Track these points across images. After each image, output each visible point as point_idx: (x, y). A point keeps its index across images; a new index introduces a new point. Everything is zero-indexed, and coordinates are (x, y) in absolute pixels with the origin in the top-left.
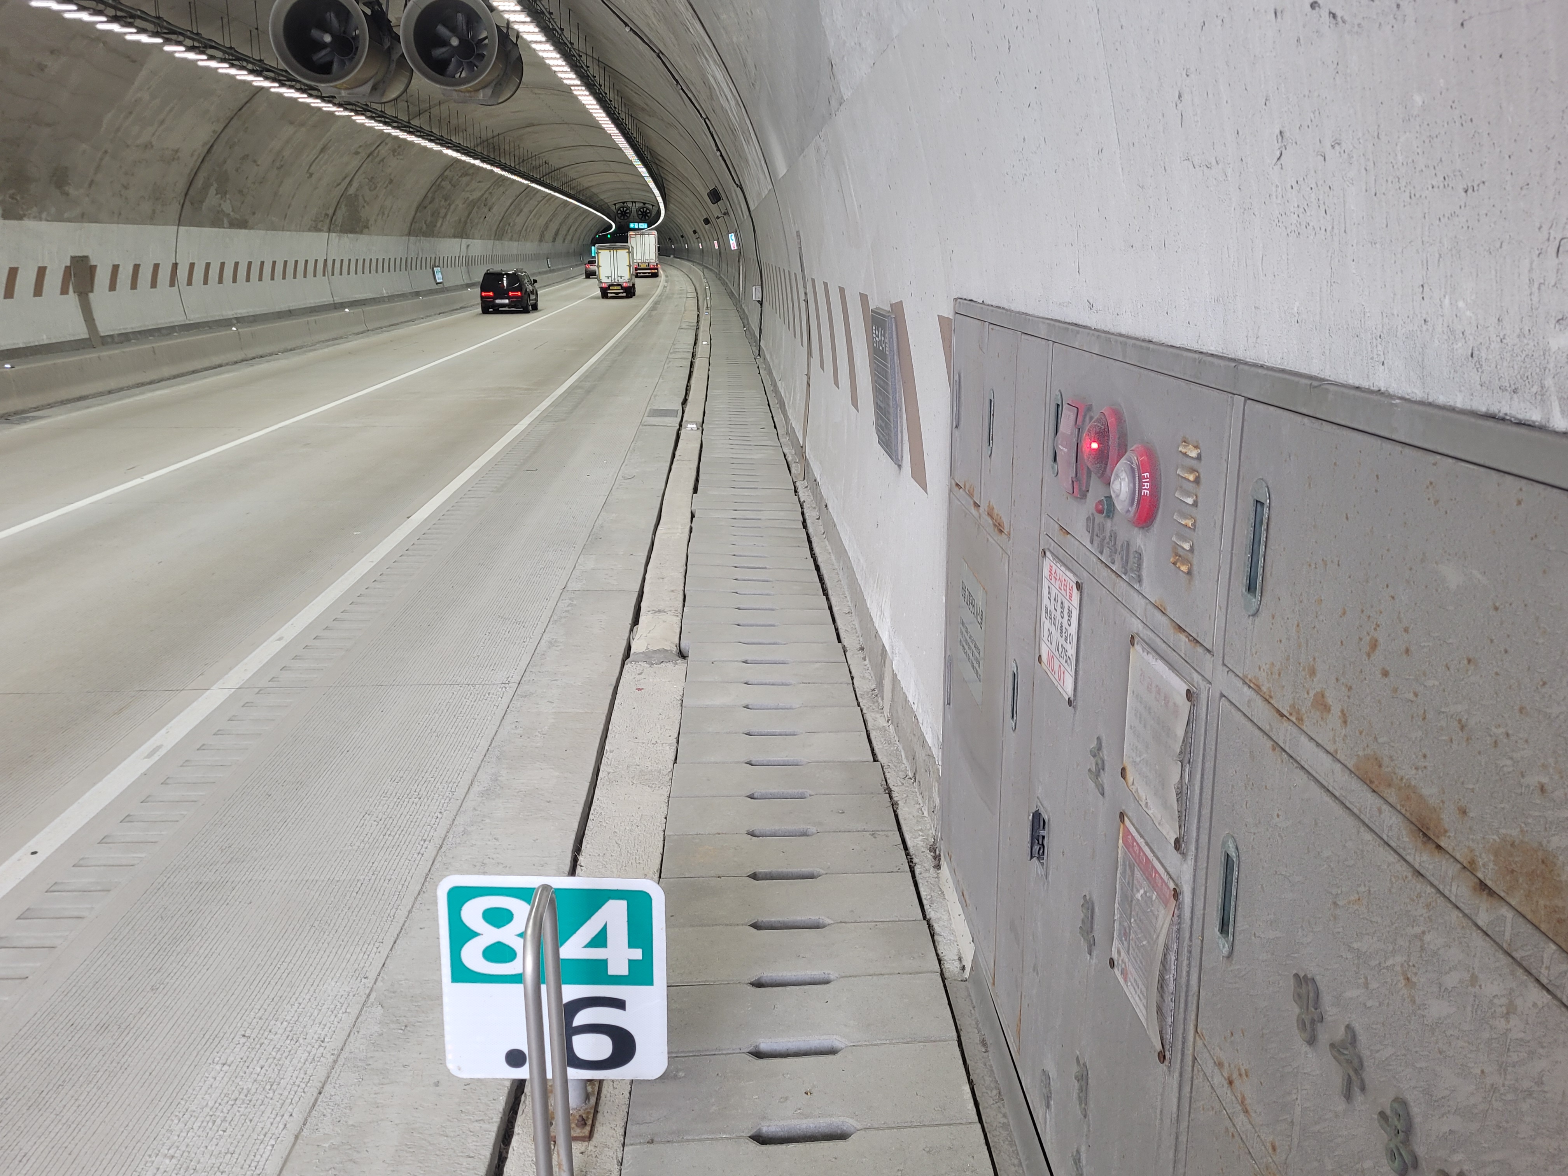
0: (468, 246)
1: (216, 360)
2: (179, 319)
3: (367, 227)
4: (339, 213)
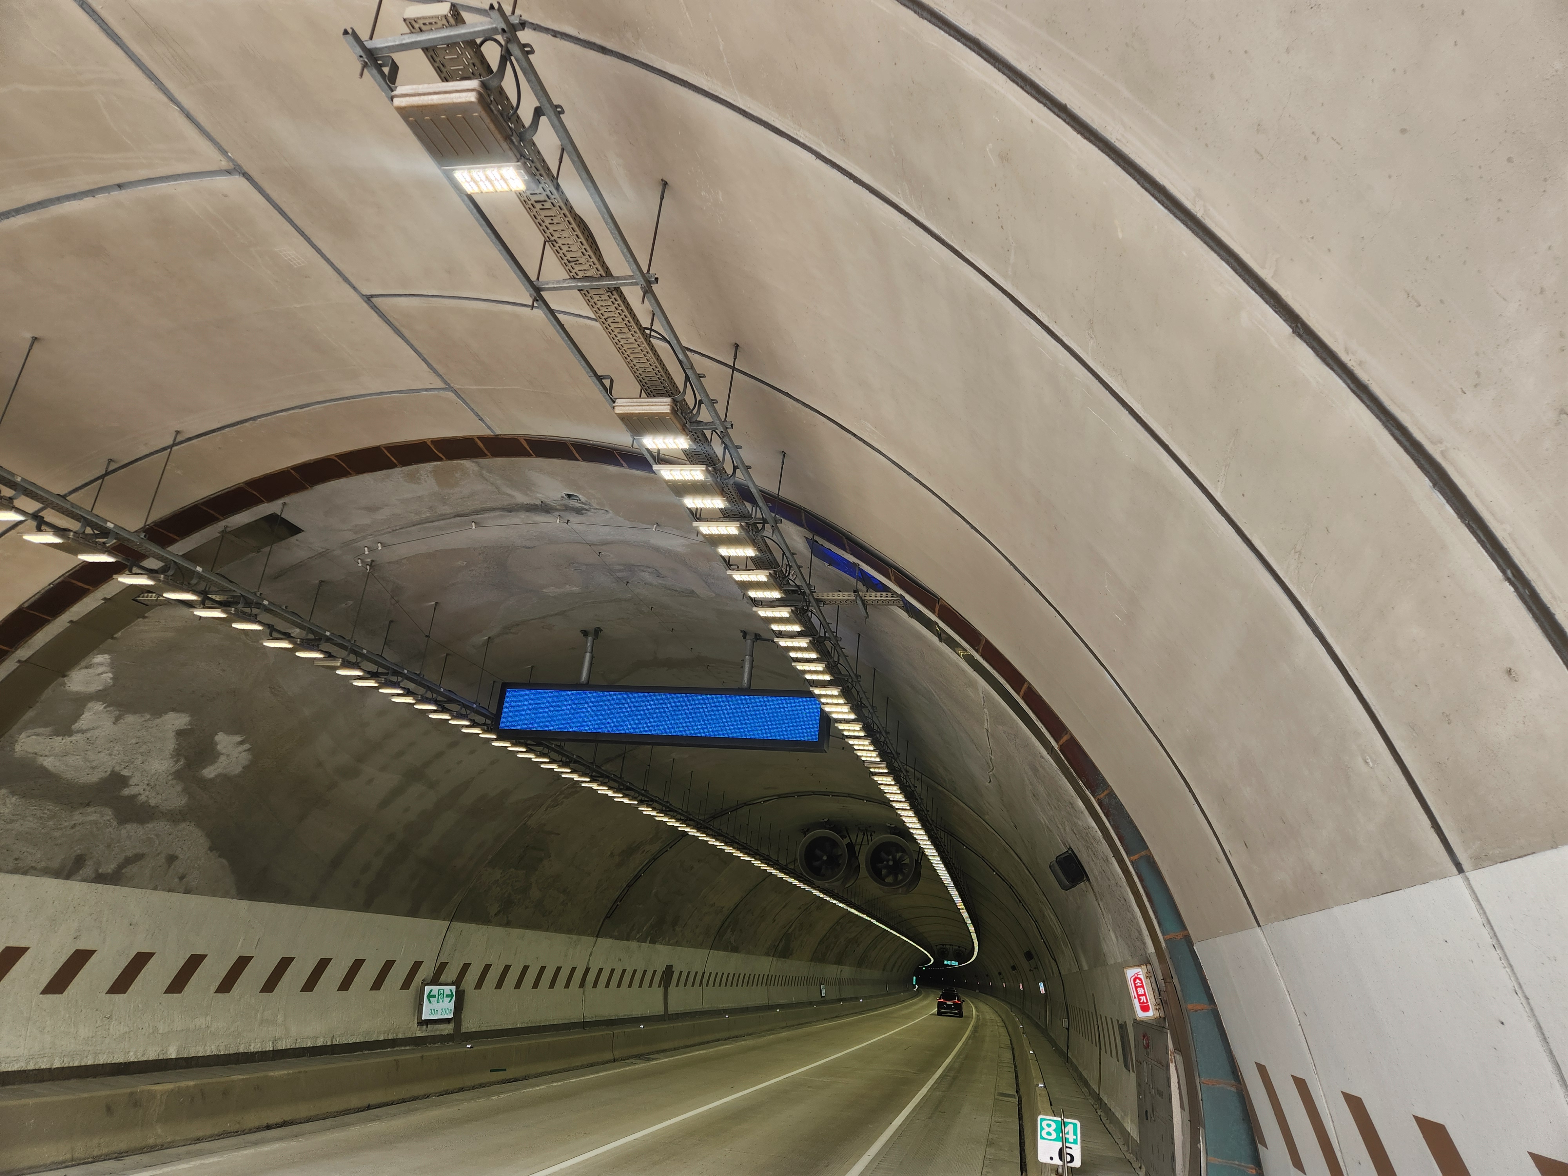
0: (841, 971)
1: (718, 1036)
2: (698, 1007)
3: (791, 955)
4: (781, 945)
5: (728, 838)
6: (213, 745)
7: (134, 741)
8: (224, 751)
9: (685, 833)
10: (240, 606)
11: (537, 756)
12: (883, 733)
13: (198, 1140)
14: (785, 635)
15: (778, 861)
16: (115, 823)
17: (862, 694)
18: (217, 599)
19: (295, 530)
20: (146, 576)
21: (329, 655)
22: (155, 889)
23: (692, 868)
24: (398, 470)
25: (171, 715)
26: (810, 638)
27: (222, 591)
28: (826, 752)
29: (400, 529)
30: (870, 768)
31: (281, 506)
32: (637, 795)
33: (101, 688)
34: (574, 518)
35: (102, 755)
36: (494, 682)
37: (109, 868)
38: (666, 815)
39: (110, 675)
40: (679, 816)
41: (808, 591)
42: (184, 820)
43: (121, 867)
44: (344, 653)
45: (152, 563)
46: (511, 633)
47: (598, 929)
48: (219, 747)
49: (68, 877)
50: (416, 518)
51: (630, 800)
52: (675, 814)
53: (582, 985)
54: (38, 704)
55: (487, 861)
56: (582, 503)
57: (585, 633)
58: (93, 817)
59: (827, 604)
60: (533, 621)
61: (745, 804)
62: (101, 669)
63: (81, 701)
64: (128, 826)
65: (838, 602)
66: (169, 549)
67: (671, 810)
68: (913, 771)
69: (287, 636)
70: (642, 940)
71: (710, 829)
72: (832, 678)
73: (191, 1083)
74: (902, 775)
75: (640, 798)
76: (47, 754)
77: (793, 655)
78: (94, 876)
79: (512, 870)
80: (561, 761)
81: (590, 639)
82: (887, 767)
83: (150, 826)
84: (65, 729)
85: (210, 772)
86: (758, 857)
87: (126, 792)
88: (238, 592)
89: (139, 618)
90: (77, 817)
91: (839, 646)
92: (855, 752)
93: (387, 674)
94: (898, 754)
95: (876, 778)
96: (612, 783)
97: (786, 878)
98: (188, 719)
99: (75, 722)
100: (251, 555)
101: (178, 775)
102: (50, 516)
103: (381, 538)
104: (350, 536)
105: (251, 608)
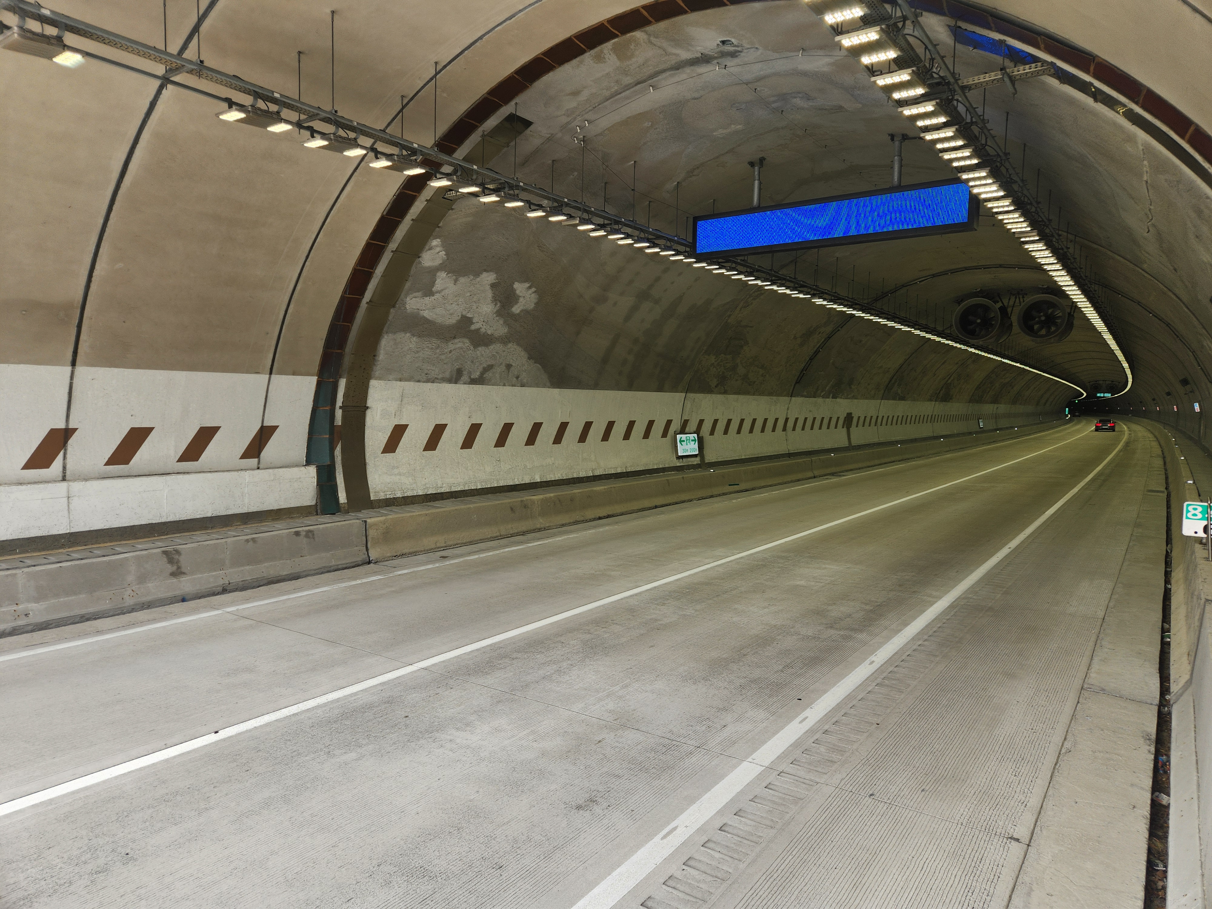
0: (997, 408)
1: (893, 459)
2: (876, 440)
3: (951, 399)
4: (942, 392)
5: (890, 315)
6: (513, 291)
7: (469, 294)
8: (521, 294)
9: (853, 316)
10: (506, 190)
11: (728, 271)
12: (1034, 204)
13: (563, 525)
14: (931, 129)
15: (935, 328)
16: (472, 348)
17: (1011, 171)
18: (492, 188)
19: (527, 124)
20: (445, 179)
21: (570, 217)
22: (504, 385)
23: (861, 341)
24: (587, 55)
25: (485, 275)
26: (957, 127)
27: (493, 181)
28: (976, 230)
29: (598, 105)
30: (1021, 238)
31: (514, 106)
32: (809, 290)
33: (441, 262)
34: (730, 62)
35: (453, 305)
36: (687, 217)
37: (476, 375)
38: (835, 303)
39: (444, 253)
40: (846, 303)
41: (952, 80)
42: (510, 342)
43: (482, 374)
44: (579, 213)
45: (447, 169)
46: (693, 175)
47: (791, 391)
48: (518, 292)
49: (456, 383)
50: (607, 93)
51: (804, 295)
52: (843, 301)
53: (784, 429)
54: (410, 278)
55: (704, 351)
56: (735, 46)
57: (752, 164)
58: (460, 345)
59: (973, 89)
60: (709, 162)
61: (903, 286)
62: (438, 249)
63: (433, 272)
64: (480, 348)
65: (984, 84)
66: (453, 156)
67: (839, 299)
68: (1065, 234)
69: (540, 207)
70: (826, 396)
71: (873, 309)
72: (980, 161)
73: (552, 495)
74: (1054, 240)
75: (812, 293)
76: (424, 308)
77: (939, 146)
78: (469, 380)
79: (722, 355)
80: (747, 272)
81: (756, 168)
82: (1038, 235)
83: (492, 347)
84: (429, 292)
85: (516, 309)
86: (917, 327)
87: (473, 327)
88: (503, 179)
89: (449, 210)
90: (451, 346)
91: (987, 129)
92: (1005, 225)
93: (611, 224)
94: (1050, 220)
95: (1026, 246)
96: (788, 284)
97: (943, 341)
98: (495, 275)
99: (433, 286)
100: (504, 150)
101: (499, 313)
102: (381, 147)
103: (586, 116)
104: (564, 120)
105: (513, 190)
